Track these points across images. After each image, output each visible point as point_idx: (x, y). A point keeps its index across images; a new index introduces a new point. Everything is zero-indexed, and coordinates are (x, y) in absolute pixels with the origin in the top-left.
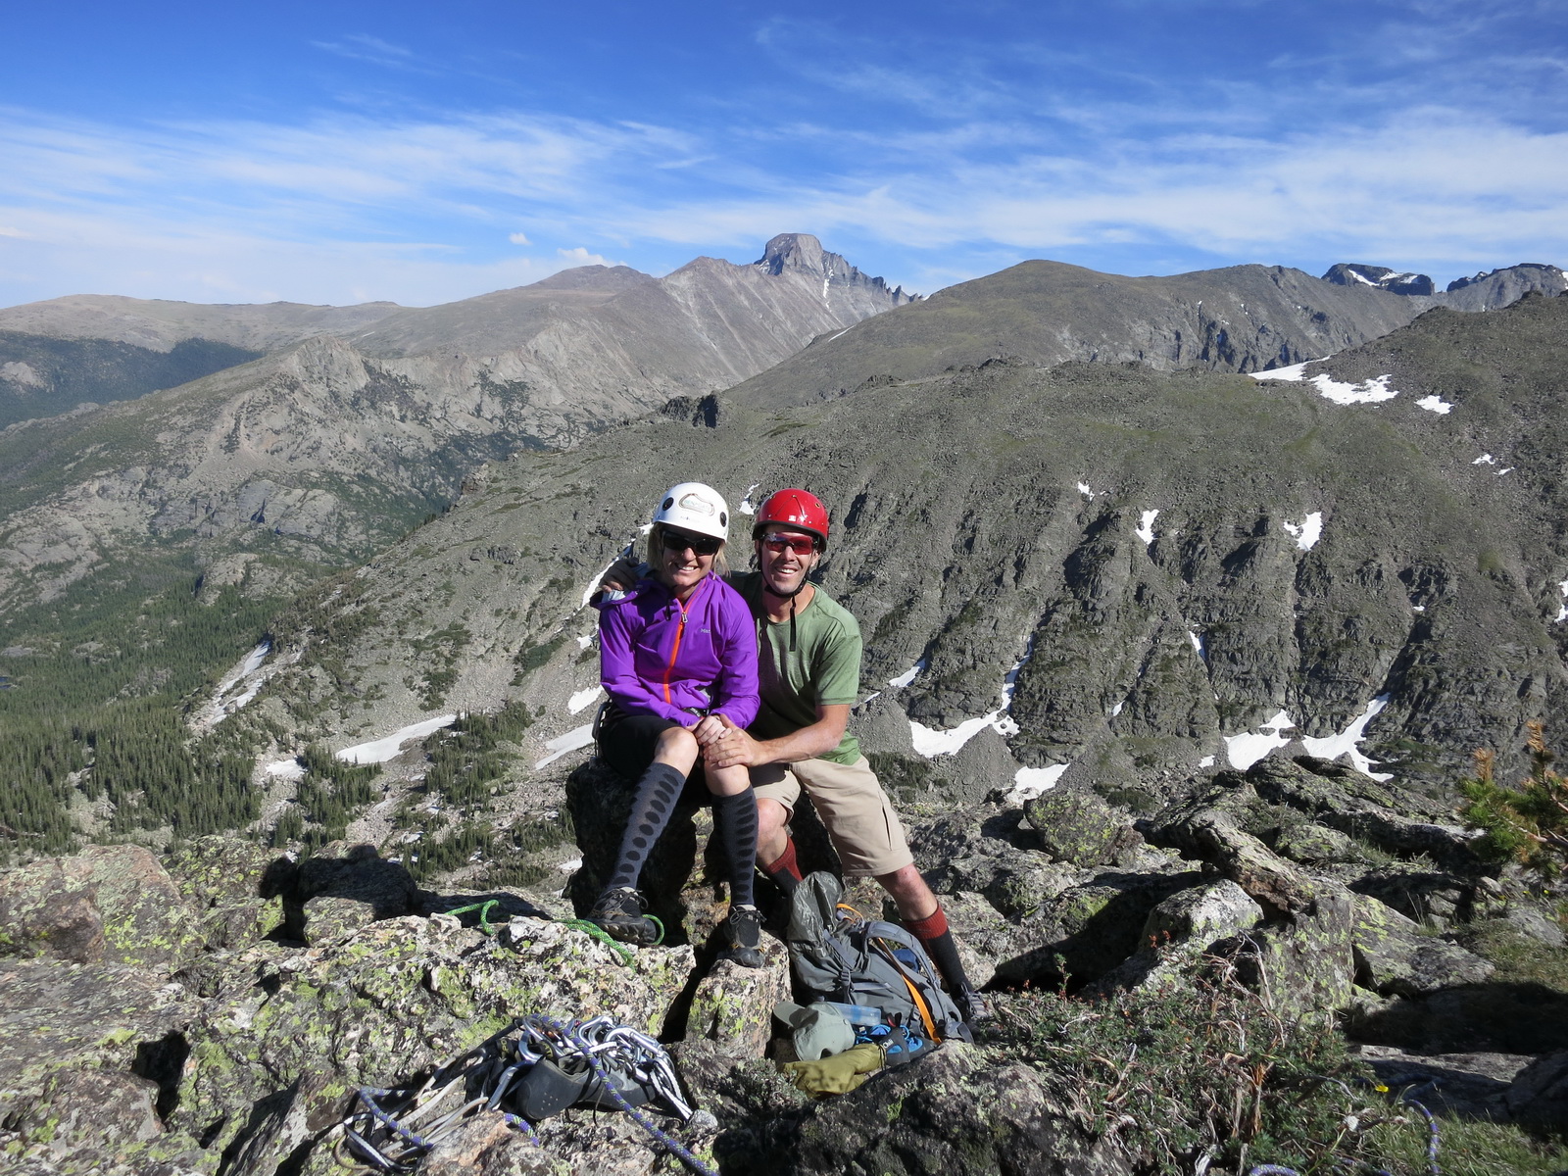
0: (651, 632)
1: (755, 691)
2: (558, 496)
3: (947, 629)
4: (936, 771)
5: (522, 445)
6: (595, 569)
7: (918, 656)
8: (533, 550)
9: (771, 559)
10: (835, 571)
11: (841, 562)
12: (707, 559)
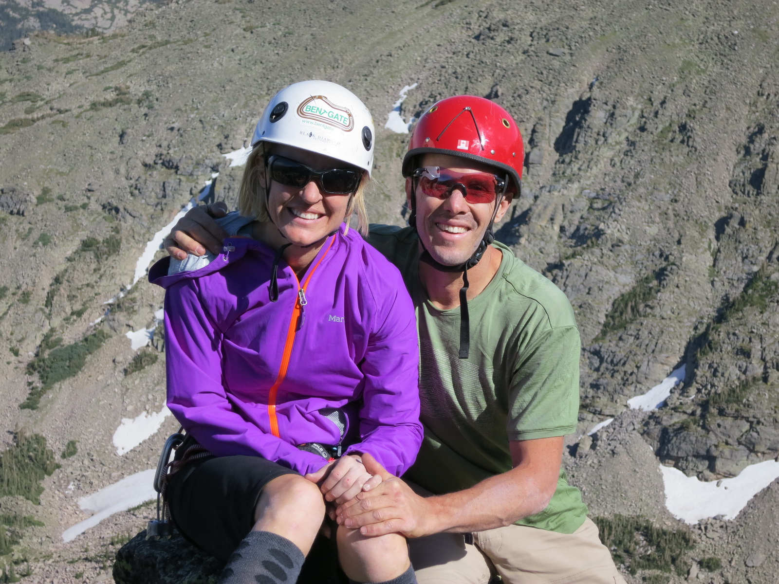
0: (248, 323)
1: (415, 417)
2: (94, 106)
3: (721, 317)
4: (703, 546)
5: (37, 25)
6: (155, 221)
7: (675, 360)
8: (56, 192)
9: (428, 209)
10: (538, 223)
11: (550, 209)
12: (338, 201)
